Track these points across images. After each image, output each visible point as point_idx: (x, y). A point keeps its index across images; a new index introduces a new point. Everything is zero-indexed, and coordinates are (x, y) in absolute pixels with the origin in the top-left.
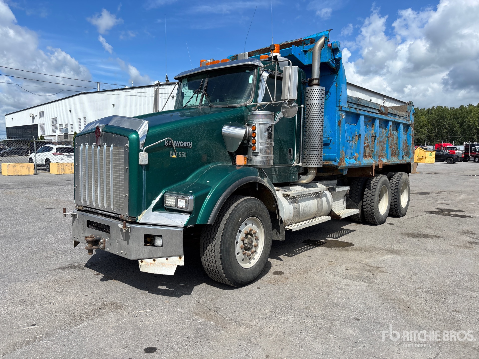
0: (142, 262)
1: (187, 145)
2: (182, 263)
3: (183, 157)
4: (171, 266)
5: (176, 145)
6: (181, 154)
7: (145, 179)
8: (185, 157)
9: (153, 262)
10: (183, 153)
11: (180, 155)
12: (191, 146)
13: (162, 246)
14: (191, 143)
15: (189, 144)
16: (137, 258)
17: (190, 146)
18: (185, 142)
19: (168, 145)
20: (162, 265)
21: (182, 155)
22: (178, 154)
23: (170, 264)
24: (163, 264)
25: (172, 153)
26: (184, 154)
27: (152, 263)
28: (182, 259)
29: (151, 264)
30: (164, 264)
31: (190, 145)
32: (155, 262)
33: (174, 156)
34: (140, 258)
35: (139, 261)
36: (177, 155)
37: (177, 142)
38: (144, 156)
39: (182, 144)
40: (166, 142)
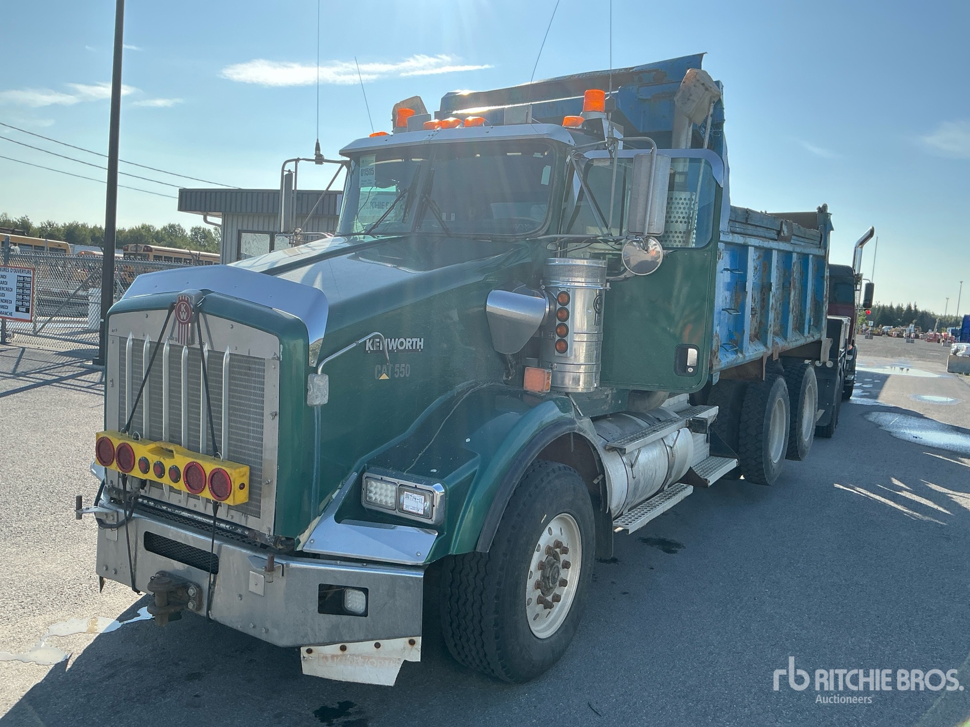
0: (309, 651)
1: (412, 345)
2: (415, 656)
3: (402, 376)
4: (387, 662)
5: (390, 349)
6: (399, 368)
7: (318, 442)
8: (407, 376)
9: (340, 652)
10: (403, 365)
11: (396, 373)
12: (422, 348)
13: (365, 614)
14: (422, 339)
15: (416, 342)
16: (299, 642)
17: (418, 348)
18: (410, 340)
19: (372, 349)
20: (363, 660)
21: (402, 372)
22: (393, 369)
23: (385, 659)
24: (366, 657)
25: (380, 369)
26: (404, 368)
27: (337, 656)
28: (415, 646)
29: (333, 656)
30: (369, 658)
31: (420, 345)
32: (346, 652)
33: (384, 377)
34: (306, 641)
35: (303, 650)
36: (390, 373)
37: (393, 340)
38: (321, 384)
39: (402, 344)
40: (369, 345)
